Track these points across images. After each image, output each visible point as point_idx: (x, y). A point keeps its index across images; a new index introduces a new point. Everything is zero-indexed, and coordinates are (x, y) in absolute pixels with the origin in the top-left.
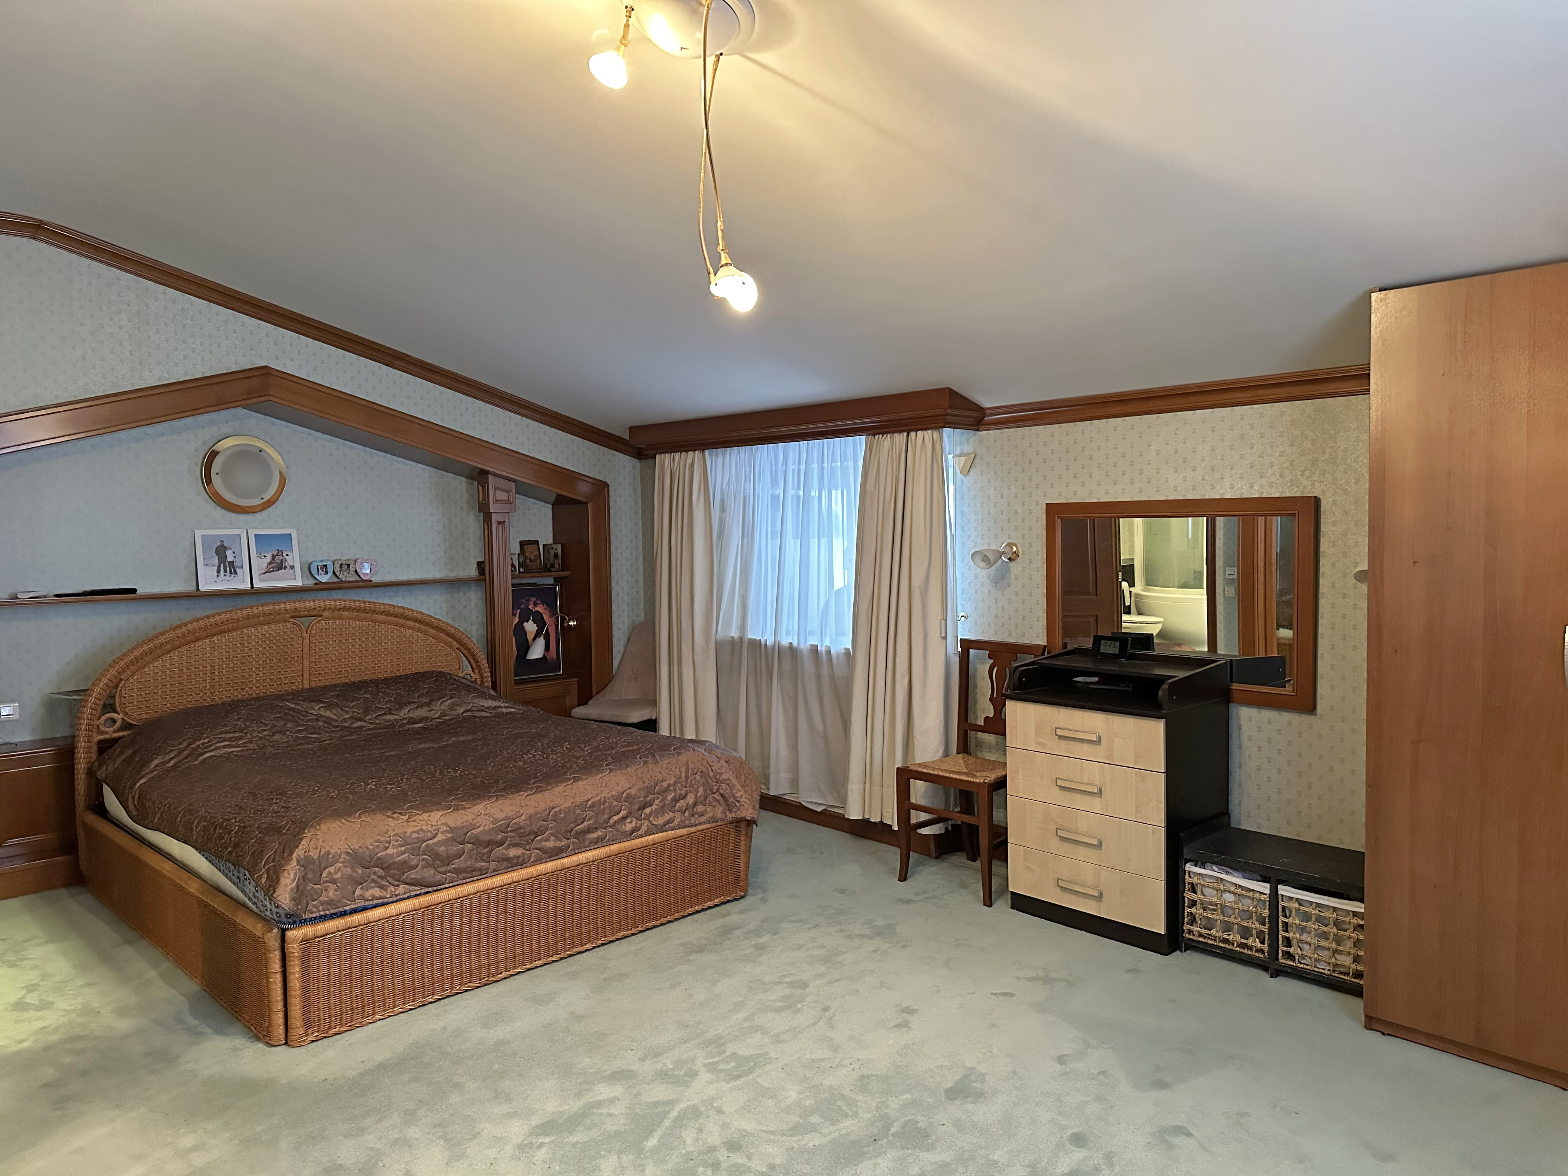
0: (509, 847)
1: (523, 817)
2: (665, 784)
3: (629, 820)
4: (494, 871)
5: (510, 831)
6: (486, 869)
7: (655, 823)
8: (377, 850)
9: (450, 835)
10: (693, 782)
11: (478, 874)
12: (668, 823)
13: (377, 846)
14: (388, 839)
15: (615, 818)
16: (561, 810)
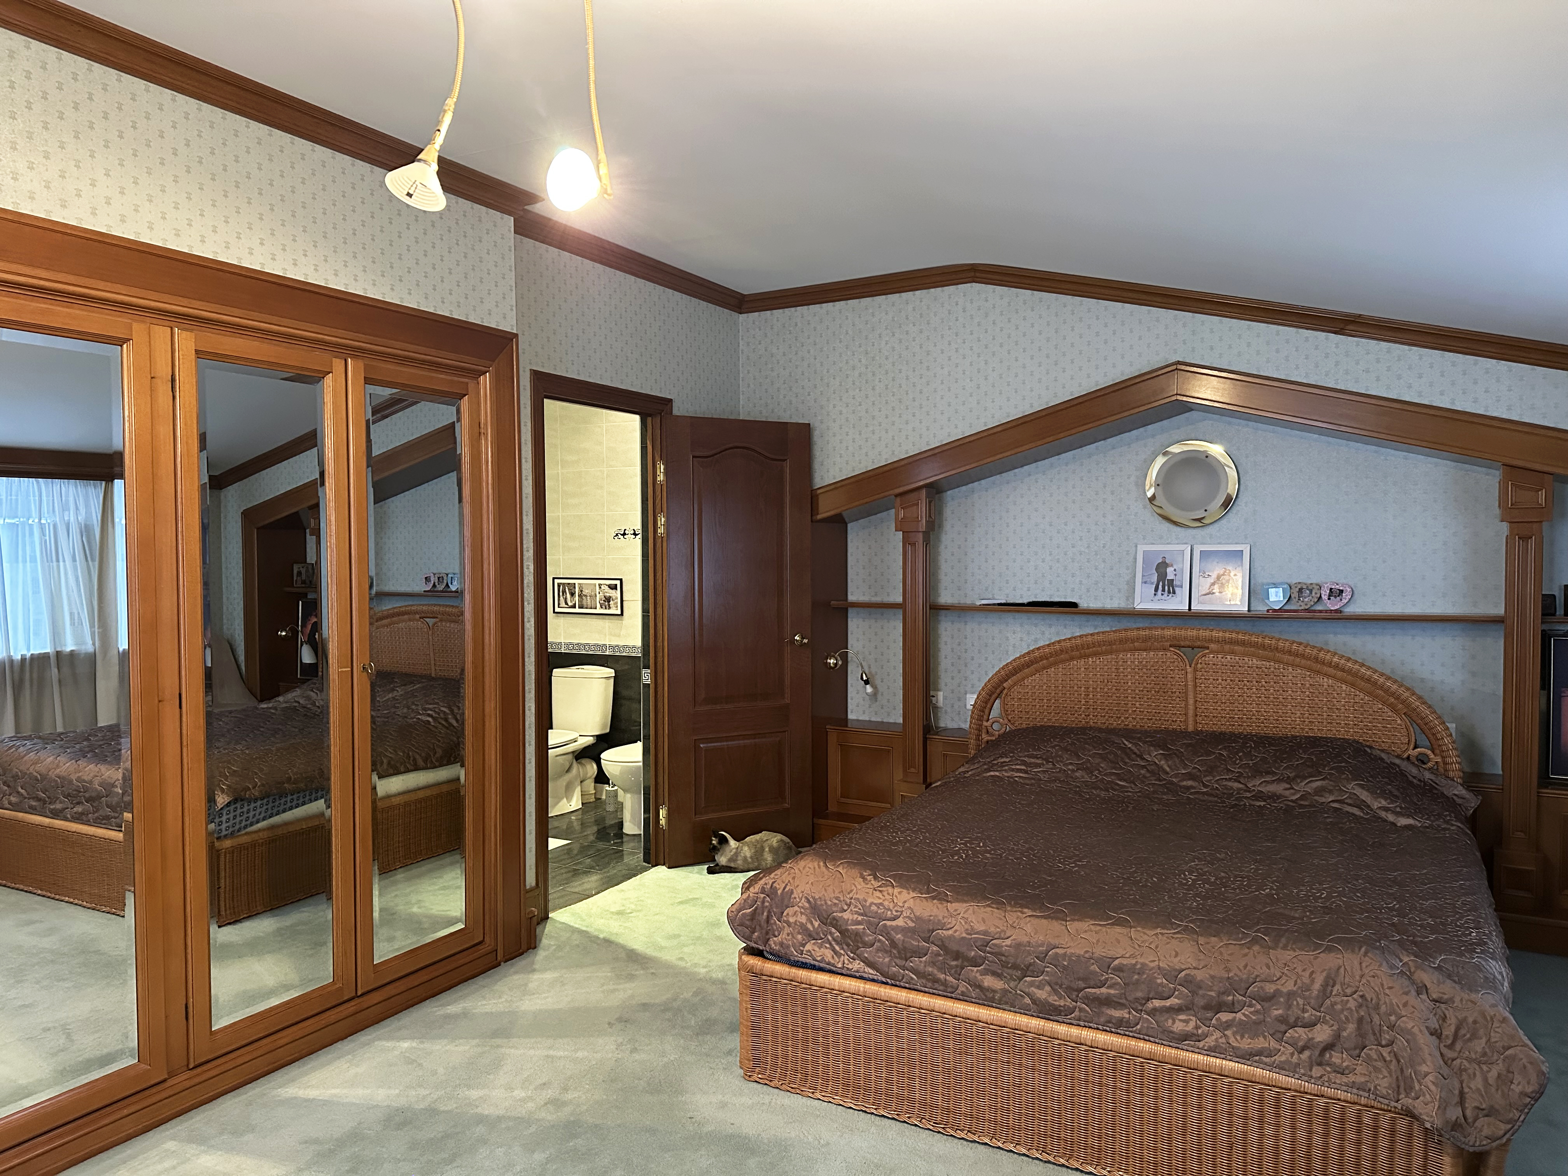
0: (985, 972)
1: (1008, 942)
2: (1270, 988)
3: (1182, 1017)
4: (963, 994)
5: (989, 953)
6: (952, 987)
7: (1232, 1040)
8: (835, 909)
9: (914, 925)
10: (1339, 1007)
11: (941, 988)
12: (1260, 1053)
13: (835, 904)
14: (848, 901)
15: (1157, 1003)
16: (1065, 954)
